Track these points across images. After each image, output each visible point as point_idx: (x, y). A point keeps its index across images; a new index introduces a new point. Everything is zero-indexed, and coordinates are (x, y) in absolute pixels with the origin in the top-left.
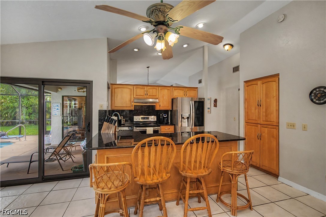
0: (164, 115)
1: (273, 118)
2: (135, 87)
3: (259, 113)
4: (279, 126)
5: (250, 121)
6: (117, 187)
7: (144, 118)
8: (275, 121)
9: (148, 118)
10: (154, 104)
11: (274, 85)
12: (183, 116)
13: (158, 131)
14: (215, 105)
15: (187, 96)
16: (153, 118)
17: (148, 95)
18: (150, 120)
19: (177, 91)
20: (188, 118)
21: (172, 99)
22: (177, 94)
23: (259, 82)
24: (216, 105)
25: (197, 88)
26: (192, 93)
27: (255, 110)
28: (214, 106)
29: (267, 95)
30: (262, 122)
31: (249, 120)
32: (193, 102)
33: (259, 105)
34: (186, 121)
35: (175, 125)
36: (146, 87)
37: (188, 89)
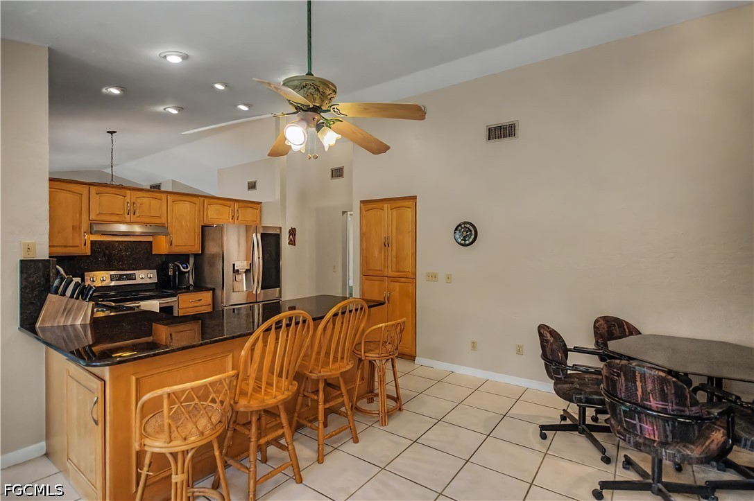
0: (183, 268)
1: (408, 266)
2: (93, 189)
3: (386, 258)
4: (415, 278)
5: (371, 273)
6: (202, 434)
7: (120, 278)
8: (410, 271)
9: (130, 277)
10: (150, 239)
11: (409, 212)
12: (236, 268)
13: (171, 307)
14: (291, 240)
15: (239, 219)
16: (145, 276)
17: (137, 214)
18: (138, 281)
19: (215, 207)
20: (247, 271)
21: (203, 227)
22: (214, 214)
23: (386, 206)
24: (294, 240)
25: (261, 203)
26: (249, 214)
27: (380, 252)
28: (289, 243)
29: (398, 229)
30: (390, 273)
31: (369, 270)
32: (259, 236)
33: (387, 245)
34: (242, 277)
35: (213, 290)
36: (128, 192)
37: (242, 204)
